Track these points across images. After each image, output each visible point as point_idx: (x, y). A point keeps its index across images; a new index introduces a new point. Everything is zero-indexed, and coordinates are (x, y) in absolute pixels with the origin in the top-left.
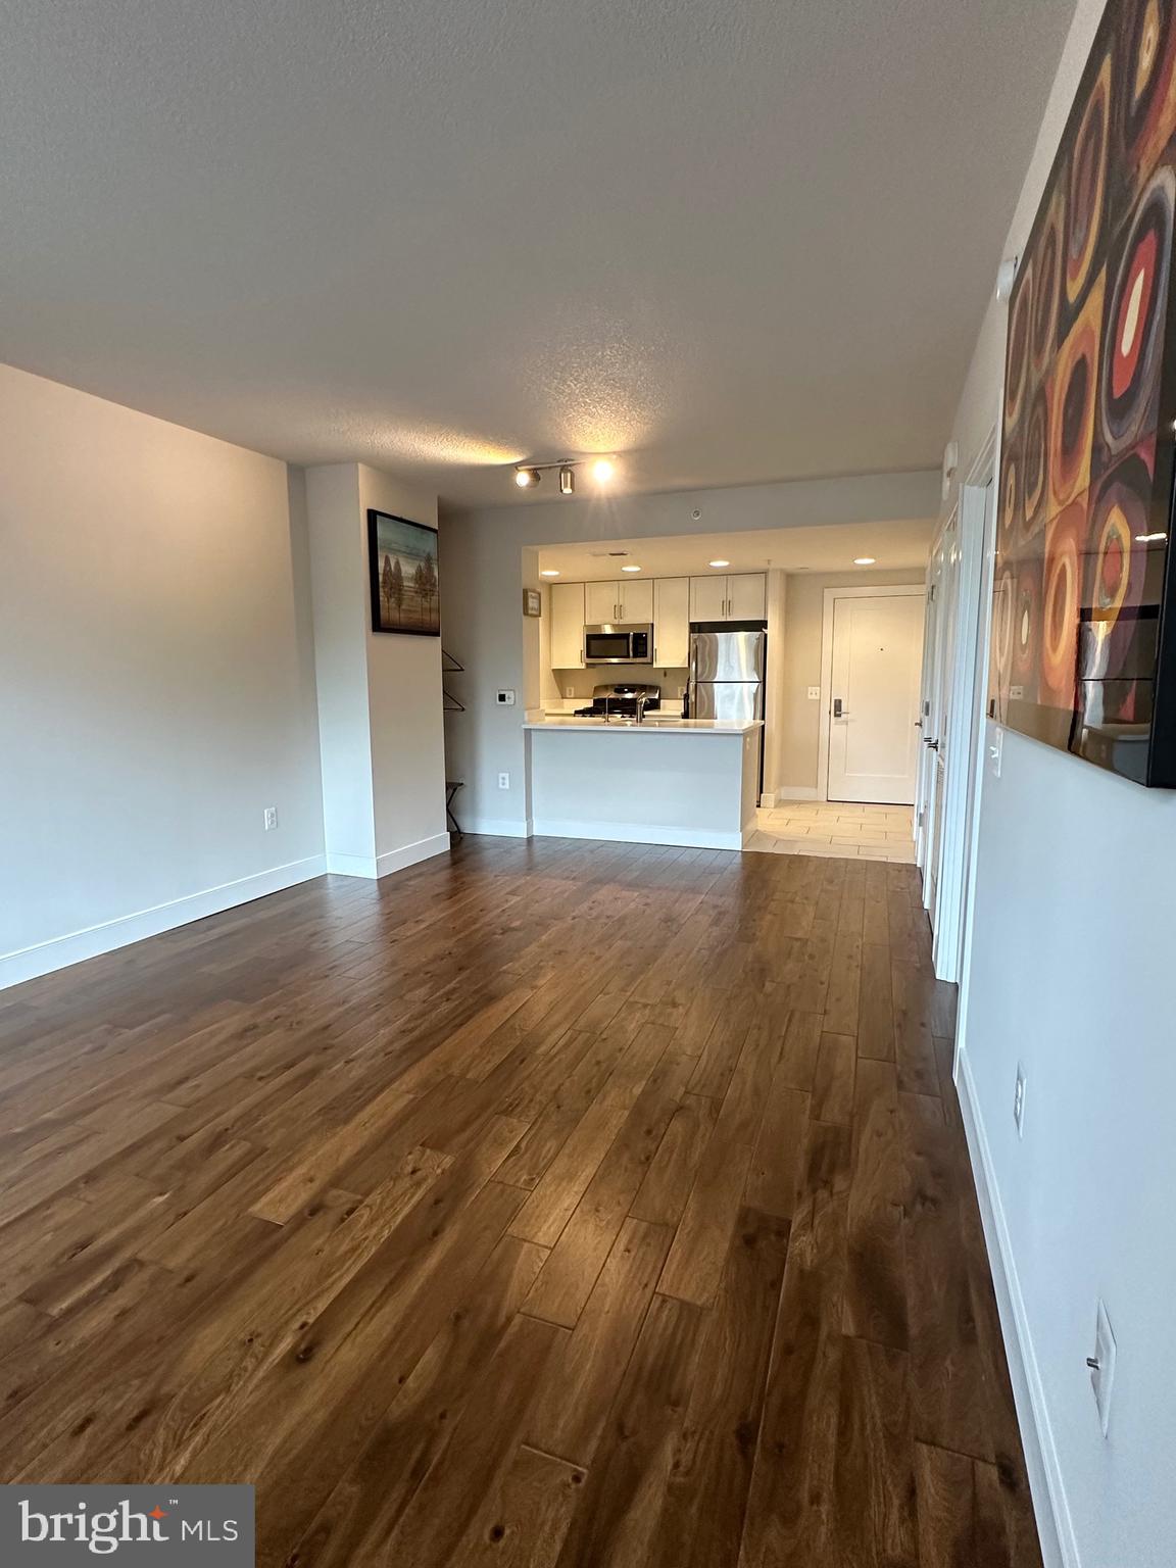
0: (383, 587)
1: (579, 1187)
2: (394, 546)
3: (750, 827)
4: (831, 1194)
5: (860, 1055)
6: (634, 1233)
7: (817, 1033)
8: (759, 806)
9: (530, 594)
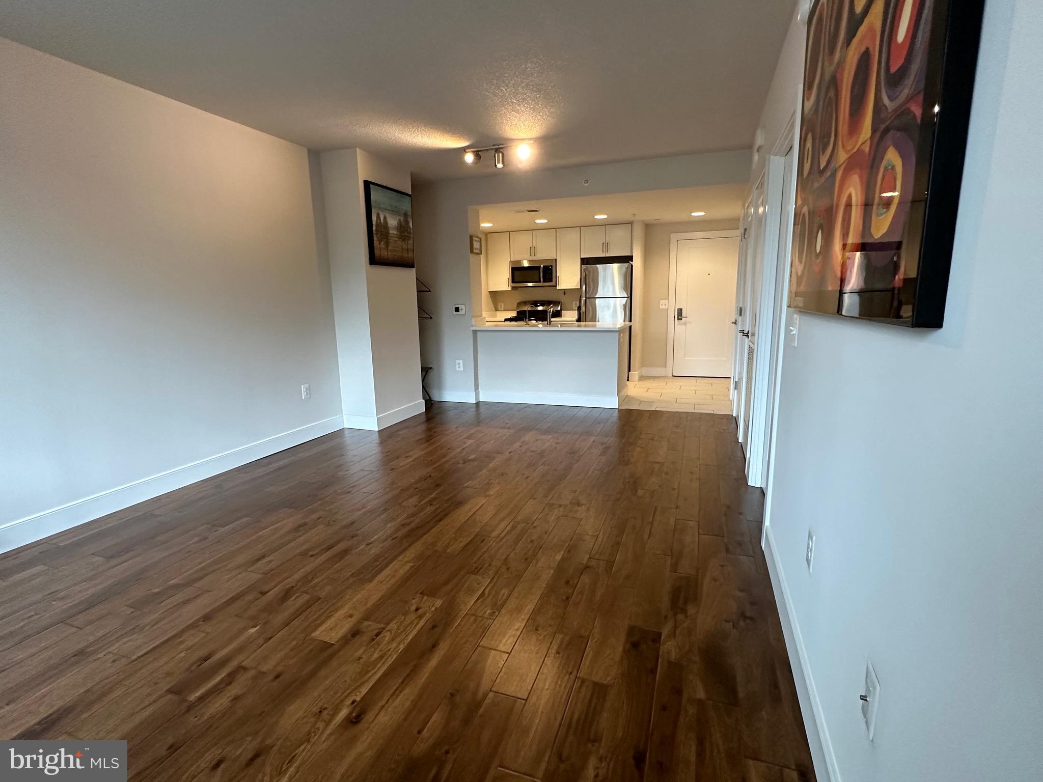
0: (376, 234)
1: (525, 615)
2: (382, 206)
3: (623, 393)
4: (686, 617)
5: (701, 532)
6: (562, 642)
7: (672, 521)
8: (628, 380)
9: (474, 238)
